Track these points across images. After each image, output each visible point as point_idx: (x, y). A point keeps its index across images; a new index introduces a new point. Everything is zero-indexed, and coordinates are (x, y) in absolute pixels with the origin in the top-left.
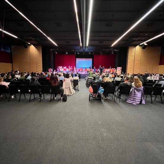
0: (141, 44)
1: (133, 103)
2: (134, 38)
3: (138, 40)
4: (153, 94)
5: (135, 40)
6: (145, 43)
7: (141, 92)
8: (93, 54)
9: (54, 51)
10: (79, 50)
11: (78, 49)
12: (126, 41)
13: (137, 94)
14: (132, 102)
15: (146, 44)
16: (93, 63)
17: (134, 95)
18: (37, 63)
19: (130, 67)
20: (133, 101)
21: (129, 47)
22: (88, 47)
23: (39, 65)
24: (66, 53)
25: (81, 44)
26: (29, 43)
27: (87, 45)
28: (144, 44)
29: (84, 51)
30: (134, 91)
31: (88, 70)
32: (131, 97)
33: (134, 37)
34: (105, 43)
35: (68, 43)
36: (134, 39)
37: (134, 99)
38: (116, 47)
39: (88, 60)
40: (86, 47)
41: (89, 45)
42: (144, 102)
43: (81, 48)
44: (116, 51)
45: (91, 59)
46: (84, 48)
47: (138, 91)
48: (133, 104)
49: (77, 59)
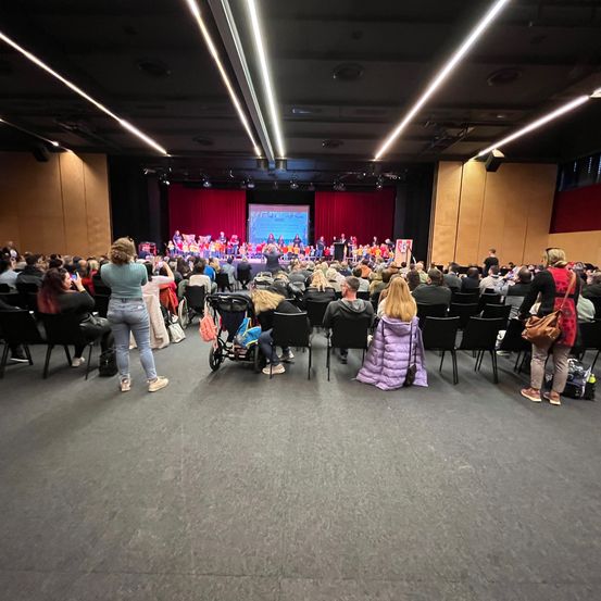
0: (481, 154)
1: (378, 382)
2: (452, 130)
3: (469, 139)
4: (462, 348)
5: (458, 138)
6: (495, 150)
7: (407, 338)
8: (312, 189)
9: (156, 175)
10: (255, 173)
11: (251, 170)
12: (425, 142)
13: (392, 346)
14: (376, 377)
15: (498, 154)
16: (312, 225)
17: (384, 349)
18: (89, 222)
19: (442, 238)
20: (379, 373)
21: (441, 163)
22: (285, 161)
23: (98, 227)
24: (204, 182)
25: (258, 151)
26: (56, 144)
27: (282, 153)
28: (491, 153)
29: (274, 175)
30: (383, 336)
31: (290, 251)
32: (373, 358)
33: (452, 126)
34: (349, 147)
35: (209, 143)
36: (453, 132)
37: (383, 365)
38: (390, 163)
39: (294, 214)
40: (277, 162)
41: (289, 154)
42: (421, 378)
43: (259, 166)
44: (394, 177)
45: (307, 208)
46: (272, 166)
47: (399, 333)
48: (380, 385)
49: (252, 207)
